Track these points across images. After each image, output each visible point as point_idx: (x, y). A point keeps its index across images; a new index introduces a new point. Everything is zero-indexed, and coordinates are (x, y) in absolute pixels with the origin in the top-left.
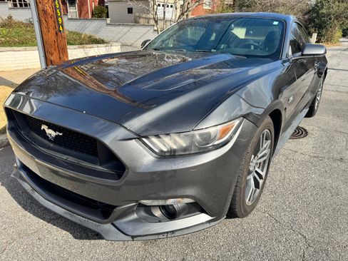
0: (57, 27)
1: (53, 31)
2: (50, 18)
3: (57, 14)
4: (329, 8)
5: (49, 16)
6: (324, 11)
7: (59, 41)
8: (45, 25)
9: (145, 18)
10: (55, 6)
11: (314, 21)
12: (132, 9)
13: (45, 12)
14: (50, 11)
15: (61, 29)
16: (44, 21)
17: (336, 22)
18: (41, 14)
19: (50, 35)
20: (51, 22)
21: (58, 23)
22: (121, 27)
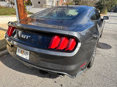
0: (24, 10)
1: (23, 12)
2: (22, 7)
3: (24, 5)
4: (104, 3)
5: (22, 6)
6: (102, 4)
7: (25, 15)
8: (20, 9)
9: (45, 5)
10: (24, 3)
11: (99, 7)
12: (40, 2)
13: (20, 5)
14: (22, 4)
15: (26, 11)
16: (20, 8)
17: (106, 7)
18: (19, 5)
19: (22, 13)
20: (22, 9)
21: (25, 9)
22: (38, 9)
